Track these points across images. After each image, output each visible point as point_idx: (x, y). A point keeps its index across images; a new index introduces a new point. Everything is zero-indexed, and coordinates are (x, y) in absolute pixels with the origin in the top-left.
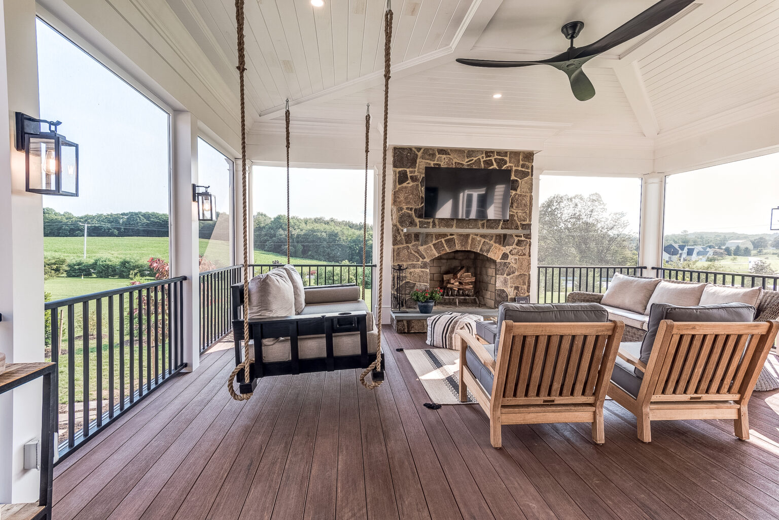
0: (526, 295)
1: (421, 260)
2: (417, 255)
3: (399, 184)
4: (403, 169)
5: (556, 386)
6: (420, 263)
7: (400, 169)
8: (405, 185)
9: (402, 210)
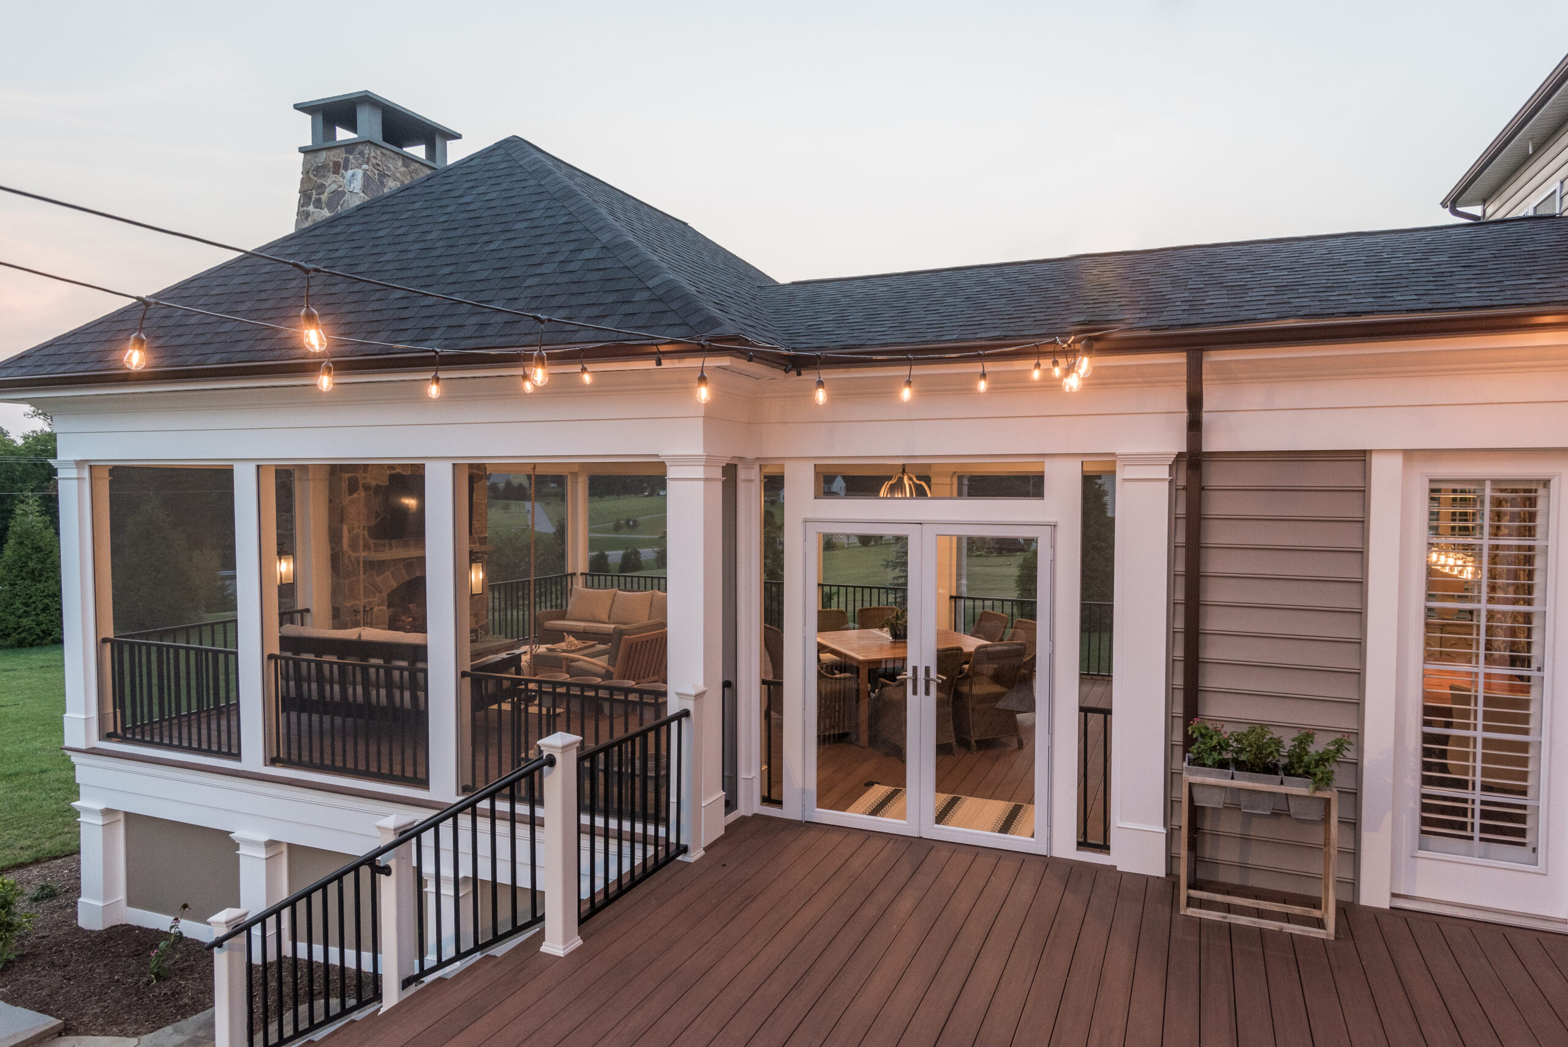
0: (485, 622)
1: (378, 595)
2: (372, 588)
3: (349, 495)
4: (353, 474)
5: (642, 675)
6: (376, 599)
7: (350, 475)
8: (355, 495)
9: (353, 530)
